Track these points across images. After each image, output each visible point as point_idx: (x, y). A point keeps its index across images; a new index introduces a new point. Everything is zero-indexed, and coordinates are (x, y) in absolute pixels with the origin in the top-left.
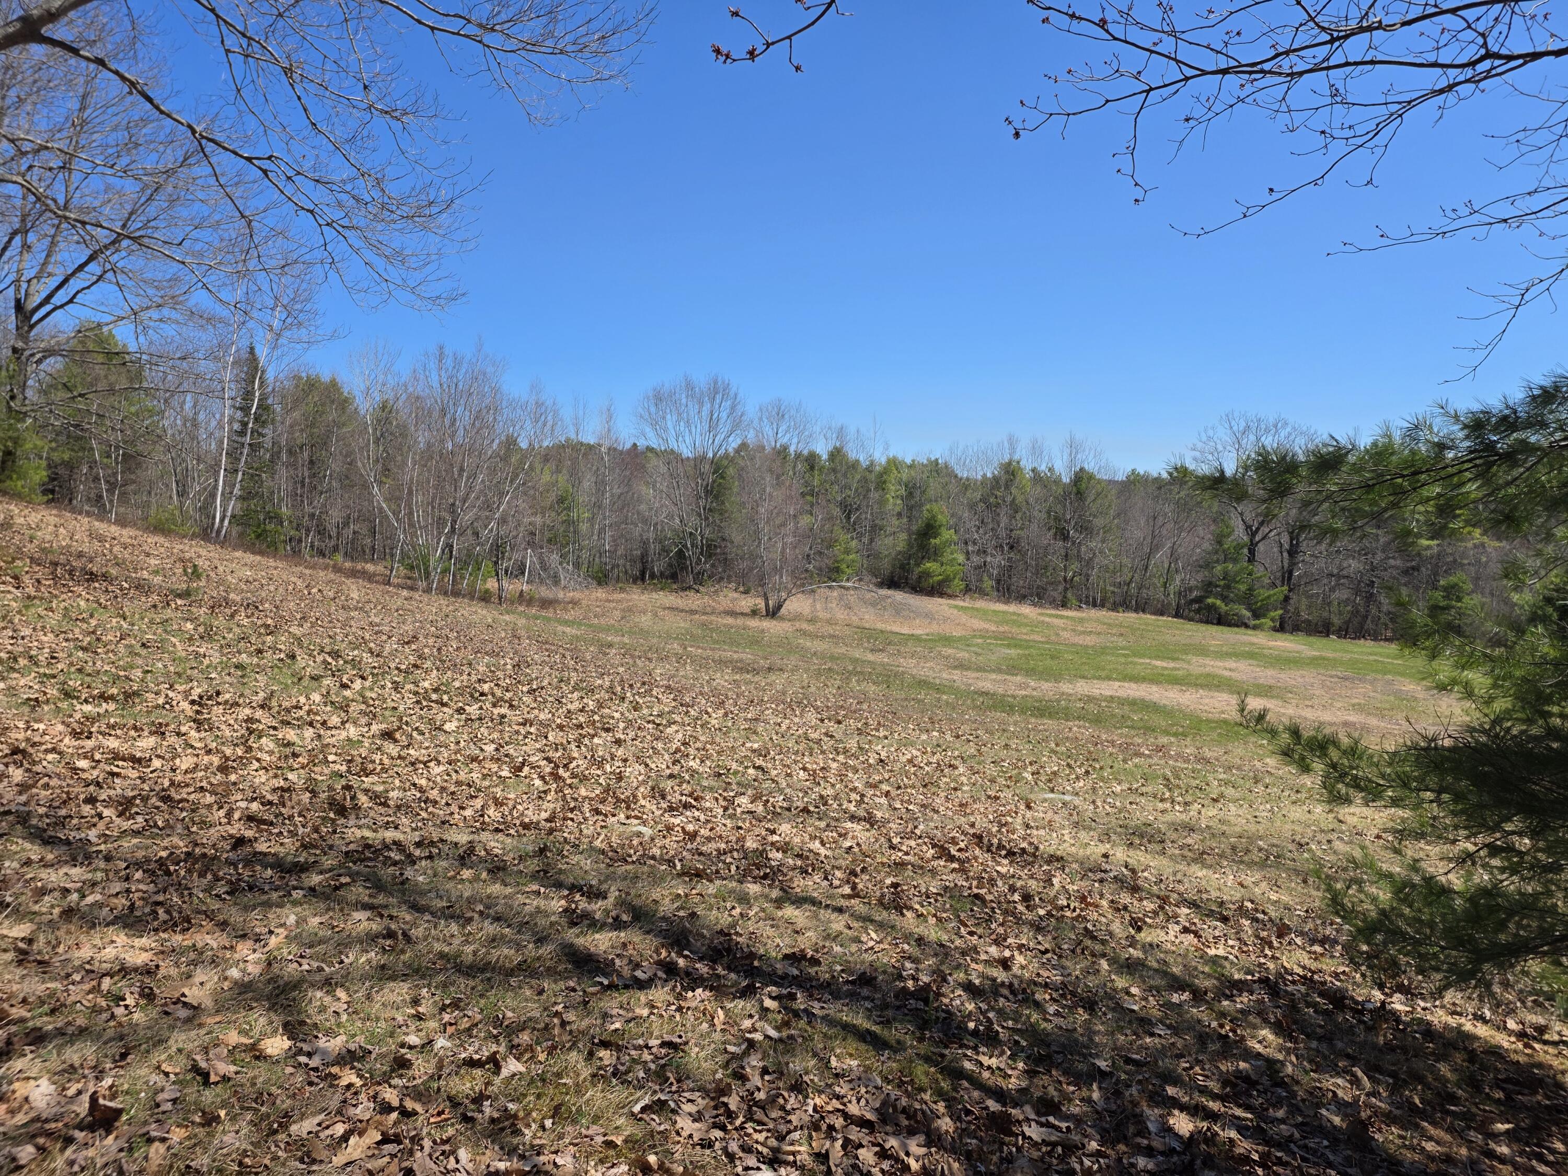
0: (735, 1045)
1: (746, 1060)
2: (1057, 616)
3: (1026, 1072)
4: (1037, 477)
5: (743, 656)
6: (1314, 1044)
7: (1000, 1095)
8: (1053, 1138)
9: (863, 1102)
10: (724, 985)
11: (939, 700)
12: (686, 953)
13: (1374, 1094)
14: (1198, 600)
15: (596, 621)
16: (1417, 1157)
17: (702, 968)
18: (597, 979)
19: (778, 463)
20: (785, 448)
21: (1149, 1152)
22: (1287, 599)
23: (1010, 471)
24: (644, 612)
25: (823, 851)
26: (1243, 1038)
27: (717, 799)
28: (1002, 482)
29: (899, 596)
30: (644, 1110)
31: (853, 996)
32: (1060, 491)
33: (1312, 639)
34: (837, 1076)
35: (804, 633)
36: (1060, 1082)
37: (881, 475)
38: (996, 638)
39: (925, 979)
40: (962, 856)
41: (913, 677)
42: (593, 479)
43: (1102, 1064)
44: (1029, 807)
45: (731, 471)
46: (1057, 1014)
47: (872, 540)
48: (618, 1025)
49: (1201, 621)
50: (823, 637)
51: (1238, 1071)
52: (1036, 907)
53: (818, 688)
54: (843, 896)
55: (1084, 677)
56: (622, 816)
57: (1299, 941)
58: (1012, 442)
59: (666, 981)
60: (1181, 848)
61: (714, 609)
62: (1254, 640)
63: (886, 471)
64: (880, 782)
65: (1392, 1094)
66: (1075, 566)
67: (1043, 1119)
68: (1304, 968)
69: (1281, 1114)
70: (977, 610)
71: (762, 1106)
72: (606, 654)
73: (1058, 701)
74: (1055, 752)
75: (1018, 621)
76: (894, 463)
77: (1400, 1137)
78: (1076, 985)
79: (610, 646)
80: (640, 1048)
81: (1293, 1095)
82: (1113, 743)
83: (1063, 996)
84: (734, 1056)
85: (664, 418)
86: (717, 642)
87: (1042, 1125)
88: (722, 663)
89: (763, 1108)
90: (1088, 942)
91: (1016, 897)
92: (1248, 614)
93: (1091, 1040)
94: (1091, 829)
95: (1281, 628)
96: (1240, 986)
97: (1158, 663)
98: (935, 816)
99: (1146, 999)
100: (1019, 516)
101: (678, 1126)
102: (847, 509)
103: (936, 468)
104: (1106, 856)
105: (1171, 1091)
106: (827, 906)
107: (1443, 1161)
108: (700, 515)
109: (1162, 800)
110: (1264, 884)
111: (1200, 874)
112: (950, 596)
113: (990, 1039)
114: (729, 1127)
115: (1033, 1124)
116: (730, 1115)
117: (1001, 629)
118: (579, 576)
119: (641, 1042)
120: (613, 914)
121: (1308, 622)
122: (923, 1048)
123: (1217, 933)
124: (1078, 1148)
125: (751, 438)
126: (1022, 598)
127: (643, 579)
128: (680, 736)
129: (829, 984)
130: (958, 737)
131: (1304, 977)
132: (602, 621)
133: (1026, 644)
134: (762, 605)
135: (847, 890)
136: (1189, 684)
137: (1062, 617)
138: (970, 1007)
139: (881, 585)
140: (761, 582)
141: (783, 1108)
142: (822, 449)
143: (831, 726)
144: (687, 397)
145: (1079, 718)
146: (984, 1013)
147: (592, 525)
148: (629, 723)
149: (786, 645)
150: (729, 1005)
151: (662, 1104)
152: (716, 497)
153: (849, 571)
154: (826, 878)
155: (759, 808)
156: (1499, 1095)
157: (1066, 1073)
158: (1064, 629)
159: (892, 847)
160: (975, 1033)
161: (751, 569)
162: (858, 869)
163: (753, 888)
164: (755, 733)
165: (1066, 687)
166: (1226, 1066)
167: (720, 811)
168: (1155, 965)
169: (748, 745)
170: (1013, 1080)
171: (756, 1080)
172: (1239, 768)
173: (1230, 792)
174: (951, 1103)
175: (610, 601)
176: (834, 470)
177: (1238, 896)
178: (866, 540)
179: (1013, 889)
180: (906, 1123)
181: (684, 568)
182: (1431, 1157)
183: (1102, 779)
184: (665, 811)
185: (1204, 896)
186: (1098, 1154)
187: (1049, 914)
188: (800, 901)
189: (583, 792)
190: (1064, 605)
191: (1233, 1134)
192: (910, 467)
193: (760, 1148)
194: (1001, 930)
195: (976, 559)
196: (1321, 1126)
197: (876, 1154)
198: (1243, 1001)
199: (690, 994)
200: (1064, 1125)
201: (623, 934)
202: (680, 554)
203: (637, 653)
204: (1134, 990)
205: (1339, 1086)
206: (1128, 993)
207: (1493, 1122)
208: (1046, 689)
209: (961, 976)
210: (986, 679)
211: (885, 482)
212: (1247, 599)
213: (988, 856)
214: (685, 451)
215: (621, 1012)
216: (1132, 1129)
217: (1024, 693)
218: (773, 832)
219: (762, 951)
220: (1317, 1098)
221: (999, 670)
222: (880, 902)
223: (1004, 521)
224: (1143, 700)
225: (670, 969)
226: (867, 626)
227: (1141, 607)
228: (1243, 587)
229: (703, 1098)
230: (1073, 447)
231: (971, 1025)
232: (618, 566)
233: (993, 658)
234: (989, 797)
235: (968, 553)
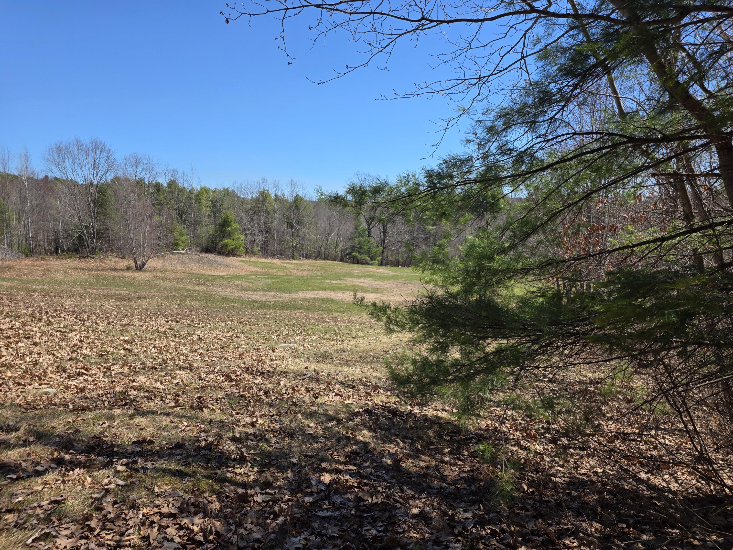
0: (98, 493)
1: (104, 500)
2: (290, 263)
3: (258, 472)
4: (277, 198)
5: (122, 292)
6: (383, 432)
7: (244, 485)
8: (268, 499)
9: (171, 505)
10: (94, 464)
11: (233, 306)
12: (71, 451)
13: (404, 448)
14: (349, 254)
15: (25, 277)
16: (417, 469)
17: (81, 458)
18: (9, 476)
19: (137, 188)
20: (142, 180)
21: (311, 494)
22: (383, 252)
23: (264, 195)
24: (58, 271)
25: (161, 387)
26: (355, 436)
27: (99, 368)
28: (261, 200)
29: (211, 257)
30: (33, 541)
31: (171, 455)
32: (288, 205)
33: (393, 268)
34: (158, 496)
35: (159, 278)
36: (274, 473)
37: (198, 195)
38: (261, 275)
39: (211, 439)
40: (238, 378)
41: (220, 296)
42: (18, 195)
43: (294, 460)
44: (273, 351)
45: (109, 192)
46: (276, 442)
47: (195, 229)
48: (20, 499)
49: (351, 263)
50: (170, 279)
51: (353, 450)
52: (271, 396)
53: (167, 306)
54: (170, 407)
55: (302, 290)
56: (36, 384)
57: (382, 391)
58: (264, 181)
59: (56, 468)
60: (339, 360)
61: (104, 267)
62: (371, 269)
63: (200, 193)
64: (198, 349)
65: (411, 446)
66: (297, 240)
67: (264, 492)
68: (383, 402)
69: (368, 464)
70: (252, 262)
71: (112, 521)
72: (31, 296)
73: (291, 302)
74: (287, 325)
75: (272, 267)
76: (204, 190)
77: (413, 463)
78: (285, 428)
79: (35, 291)
80: (35, 508)
81: (373, 455)
82: (314, 318)
83: (279, 434)
84: (96, 499)
85: (64, 161)
86: (106, 285)
87: (263, 494)
88: (108, 297)
89: (112, 522)
90: (293, 408)
91: (261, 393)
92: (369, 259)
93: (290, 450)
94: (301, 357)
95: (381, 264)
96: (357, 414)
97: (334, 282)
98: (226, 362)
99: (316, 428)
100: (270, 216)
101: (57, 544)
102: (180, 213)
103: (226, 192)
104: (306, 368)
105: (323, 465)
106: (161, 414)
107: (426, 468)
108: (91, 216)
109: (333, 341)
110: (371, 370)
111: (346, 370)
112: (239, 256)
113: (242, 460)
114: (90, 536)
115: (259, 495)
116: (92, 530)
117: (264, 270)
118: (12, 252)
119: (35, 504)
120: (23, 438)
121: (391, 261)
122: (206, 473)
123: (350, 393)
124: (279, 500)
125: (120, 173)
126: (273, 256)
127: (56, 252)
128: (78, 337)
129: (158, 452)
130: (241, 323)
131: (382, 406)
132: (30, 277)
133: (276, 277)
134: (133, 264)
135: (173, 404)
136: (346, 290)
137: (292, 264)
138: (233, 448)
139: (201, 252)
140: (132, 252)
141: (124, 519)
142: (164, 181)
143: (173, 324)
144: (78, 150)
145: (300, 309)
146: (239, 449)
147: (20, 223)
148: (43, 333)
149: (148, 285)
150: (96, 474)
151: (47, 535)
152: (101, 206)
153: (183, 245)
154: (162, 400)
155: (126, 370)
156: (448, 438)
157: (277, 468)
158: (294, 269)
159: (201, 379)
160: (235, 460)
161: (125, 246)
162: (180, 393)
163: (117, 411)
164: (127, 331)
165: (294, 295)
166: (348, 449)
167: (102, 374)
168: (322, 412)
169: (122, 338)
170: (251, 477)
171: (109, 509)
172: (365, 323)
173: (360, 334)
174: (219, 494)
175: (34, 266)
176: (171, 193)
177: (360, 377)
178: (192, 229)
179: (260, 390)
180: (194, 510)
181: (83, 245)
182: (422, 468)
183: (308, 334)
184: (66, 378)
185: (347, 379)
186: (289, 500)
187: (277, 398)
188: (144, 414)
189: (9, 374)
190: (293, 258)
191: (348, 477)
192: (214, 192)
193: (109, 542)
194: (252, 410)
195: (250, 237)
196: (383, 466)
197: (176, 529)
198: (358, 420)
199: (71, 473)
200: (273, 492)
201: (28, 449)
202: (80, 238)
203: (53, 294)
204: (312, 425)
205: (391, 448)
206: (309, 426)
207: (444, 449)
208: (285, 297)
209: (230, 434)
210: (257, 295)
211: (200, 199)
212: (368, 252)
213: (251, 377)
214: (79, 180)
215: (24, 491)
216: (305, 486)
217: (275, 299)
218: (134, 381)
219: (120, 442)
220: (382, 454)
221: (263, 290)
222: (191, 407)
223: (263, 219)
224: (327, 298)
225: (60, 462)
226: (195, 272)
227: (326, 258)
228: (366, 248)
229: (75, 525)
230: (293, 184)
231: (233, 456)
232: (39, 246)
233: (260, 284)
234: (254, 349)
235: (246, 234)
